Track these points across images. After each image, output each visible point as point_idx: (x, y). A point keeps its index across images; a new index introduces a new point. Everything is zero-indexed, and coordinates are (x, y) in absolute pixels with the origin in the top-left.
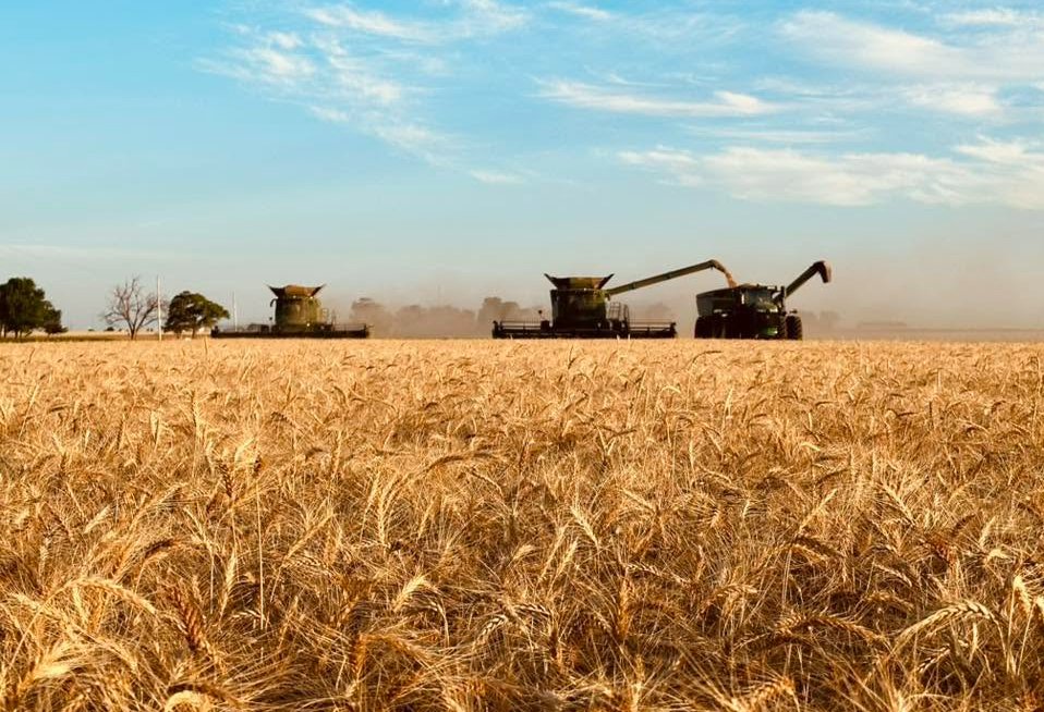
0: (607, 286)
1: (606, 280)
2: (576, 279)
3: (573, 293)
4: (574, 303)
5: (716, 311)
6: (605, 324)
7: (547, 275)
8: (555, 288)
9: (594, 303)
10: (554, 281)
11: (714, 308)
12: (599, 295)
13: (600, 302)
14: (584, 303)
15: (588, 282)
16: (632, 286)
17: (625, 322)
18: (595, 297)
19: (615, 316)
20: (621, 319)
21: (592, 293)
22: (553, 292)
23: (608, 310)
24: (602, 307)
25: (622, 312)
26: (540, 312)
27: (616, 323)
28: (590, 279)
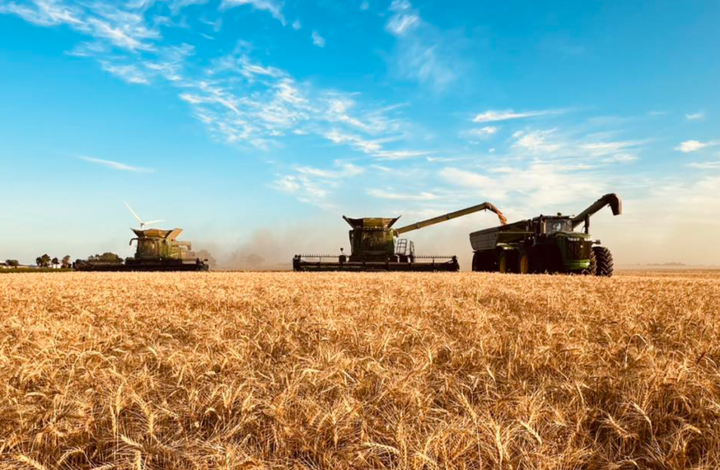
0: (395, 226)
1: (394, 220)
2: (368, 219)
3: (366, 231)
4: (367, 239)
5: (499, 244)
6: (394, 259)
7: (344, 217)
8: (352, 229)
9: (384, 239)
10: (351, 222)
11: (497, 243)
12: (388, 233)
13: (390, 239)
14: (375, 240)
15: (379, 222)
16: (416, 226)
17: (412, 257)
18: (384, 233)
19: (402, 251)
20: (408, 253)
21: (382, 230)
22: (351, 232)
23: (396, 245)
24: (391, 244)
25: (408, 247)
26: (342, 249)
27: (403, 258)
28: (381, 219)
